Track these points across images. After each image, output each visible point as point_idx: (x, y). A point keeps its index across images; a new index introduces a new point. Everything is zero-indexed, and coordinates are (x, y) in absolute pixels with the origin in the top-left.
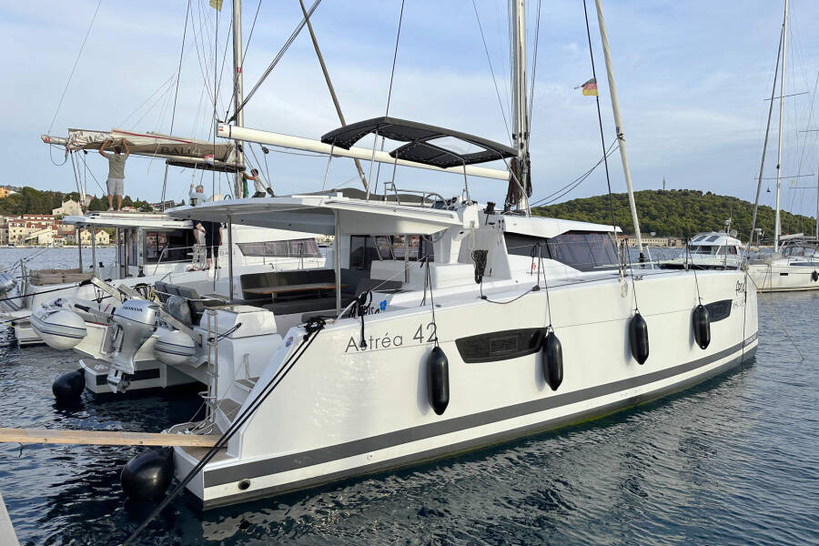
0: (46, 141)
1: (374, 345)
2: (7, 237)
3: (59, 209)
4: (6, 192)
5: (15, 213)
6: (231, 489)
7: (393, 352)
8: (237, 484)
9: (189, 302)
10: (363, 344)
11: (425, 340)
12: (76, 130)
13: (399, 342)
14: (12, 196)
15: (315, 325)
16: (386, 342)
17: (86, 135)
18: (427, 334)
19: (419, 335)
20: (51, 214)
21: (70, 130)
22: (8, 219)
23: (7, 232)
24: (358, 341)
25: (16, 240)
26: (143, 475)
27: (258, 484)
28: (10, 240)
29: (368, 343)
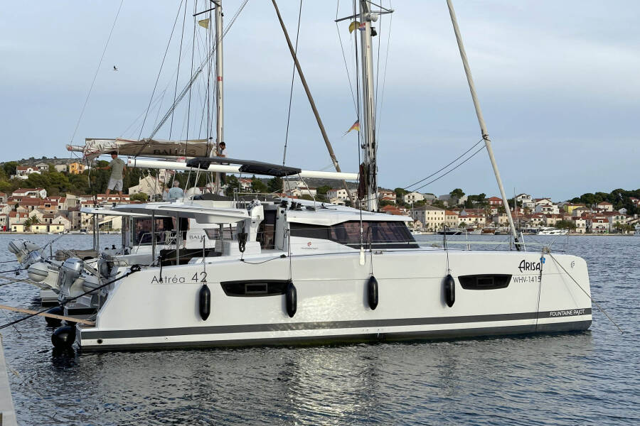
0: (69, 149)
1: (167, 281)
2: (80, 221)
3: (136, 188)
4: (81, 168)
5: (89, 193)
6: (93, 342)
7: (178, 286)
8: (96, 340)
9: (108, 263)
10: (161, 280)
11: (199, 281)
12: (90, 139)
13: (183, 280)
14: (86, 172)
15: (134, 269)
16: (175, 280)
17: (98, 143)
18: (200, 278)
19: (195, 278)
20: (128, 193)
21: (87, 139)
22: (81, 199)
23: (79, 215)
24: (158, 278)
25: (88, 225)
26: (61, 336)
27: (106, 342)
28: (82, 225)
29: (164, 280)
